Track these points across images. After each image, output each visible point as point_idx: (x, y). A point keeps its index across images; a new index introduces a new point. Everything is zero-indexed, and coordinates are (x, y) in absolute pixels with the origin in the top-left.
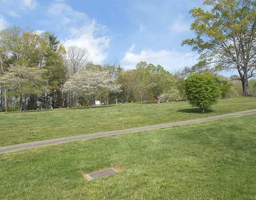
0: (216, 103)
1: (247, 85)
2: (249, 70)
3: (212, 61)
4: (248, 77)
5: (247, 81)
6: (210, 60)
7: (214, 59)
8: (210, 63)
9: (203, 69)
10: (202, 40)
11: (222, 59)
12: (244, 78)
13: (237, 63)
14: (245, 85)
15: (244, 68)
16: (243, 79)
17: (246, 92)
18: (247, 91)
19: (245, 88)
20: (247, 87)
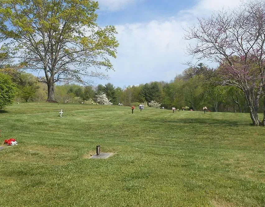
0: (11, 104)
1: (53, 90)
2: (56, 73)
3: (16, 55)
4: (54, 81)
5: (53, 85)
6: (14, 54)
7: (19, 54)
8: (14, 57)
9: (4, 63)
10: (6, 27)
11: (29, 54)
12: (50, 81)
13: (44, 64)
14: (51, 89)
15: (51, 70)
16: (49, 83)
17: (51, 98)
18: (52, 96)
19: (50, 93)
20: (53, 92)
